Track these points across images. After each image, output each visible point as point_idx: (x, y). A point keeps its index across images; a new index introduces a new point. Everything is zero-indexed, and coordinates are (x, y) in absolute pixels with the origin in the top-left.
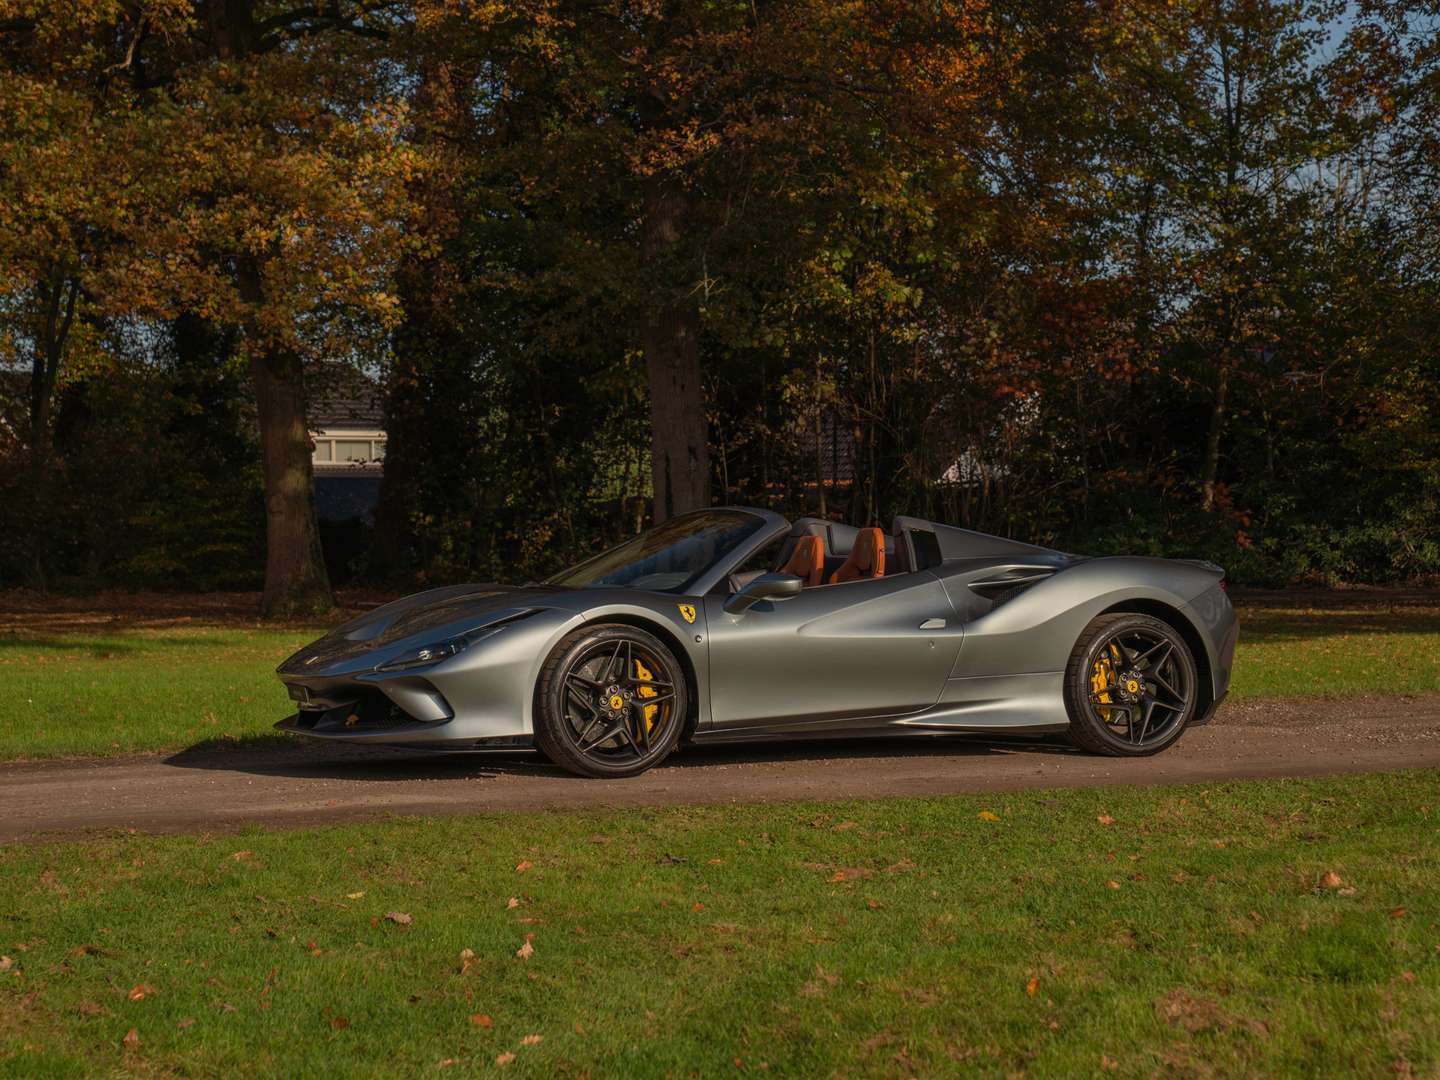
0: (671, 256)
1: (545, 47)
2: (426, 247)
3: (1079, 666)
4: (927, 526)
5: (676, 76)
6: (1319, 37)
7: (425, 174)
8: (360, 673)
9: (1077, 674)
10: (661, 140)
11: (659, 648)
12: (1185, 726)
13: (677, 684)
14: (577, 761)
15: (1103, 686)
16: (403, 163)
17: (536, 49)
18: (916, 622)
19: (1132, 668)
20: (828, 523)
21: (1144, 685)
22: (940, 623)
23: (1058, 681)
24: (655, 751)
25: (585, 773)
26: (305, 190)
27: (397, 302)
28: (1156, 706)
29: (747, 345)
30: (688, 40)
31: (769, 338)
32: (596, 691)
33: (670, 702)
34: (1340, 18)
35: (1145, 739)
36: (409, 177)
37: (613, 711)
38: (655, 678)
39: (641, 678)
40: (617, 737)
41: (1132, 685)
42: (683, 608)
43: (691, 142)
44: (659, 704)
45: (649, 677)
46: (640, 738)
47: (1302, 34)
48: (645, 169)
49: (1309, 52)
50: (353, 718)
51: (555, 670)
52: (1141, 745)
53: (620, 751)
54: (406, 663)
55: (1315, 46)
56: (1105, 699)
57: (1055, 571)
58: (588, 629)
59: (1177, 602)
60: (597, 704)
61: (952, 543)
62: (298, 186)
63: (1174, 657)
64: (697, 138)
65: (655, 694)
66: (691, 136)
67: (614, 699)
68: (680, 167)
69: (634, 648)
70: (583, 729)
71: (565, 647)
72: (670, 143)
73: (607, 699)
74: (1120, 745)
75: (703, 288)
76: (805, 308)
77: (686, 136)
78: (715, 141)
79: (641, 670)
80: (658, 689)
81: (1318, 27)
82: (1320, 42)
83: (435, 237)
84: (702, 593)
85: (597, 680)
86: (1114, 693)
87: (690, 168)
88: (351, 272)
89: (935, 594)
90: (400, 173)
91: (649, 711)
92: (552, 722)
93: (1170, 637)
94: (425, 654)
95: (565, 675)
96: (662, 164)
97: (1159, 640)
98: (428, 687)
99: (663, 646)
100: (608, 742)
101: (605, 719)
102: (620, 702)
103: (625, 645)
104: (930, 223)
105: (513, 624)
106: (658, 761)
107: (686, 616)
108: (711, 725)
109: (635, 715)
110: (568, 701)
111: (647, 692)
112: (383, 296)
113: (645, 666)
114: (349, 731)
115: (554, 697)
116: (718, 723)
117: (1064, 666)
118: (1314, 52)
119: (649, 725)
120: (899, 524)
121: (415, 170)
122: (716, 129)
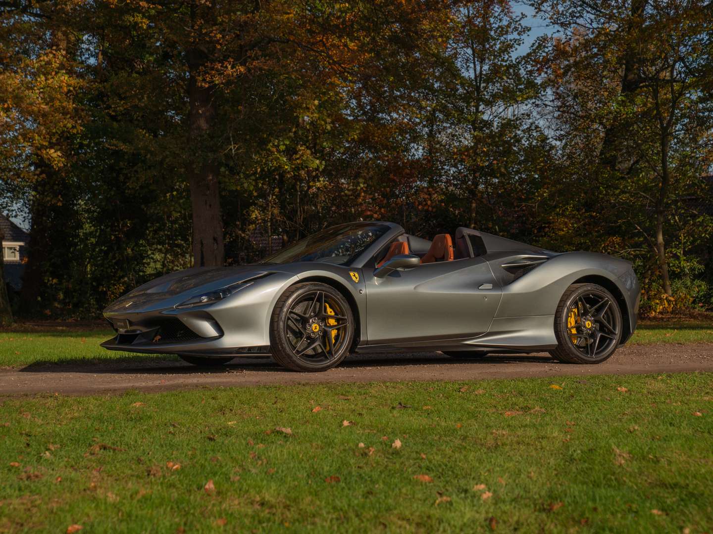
0: (206, 136)
1: (141, 23)
2: (73, 127)
3: (562, 312)
4: (477, 233)
5: (219, 36)
6: (518, 42)
7: (74, 88)
8: (165, 309)
9: (560, 317)
10: (212, 69)
11: (338, 296)
12: (616, 347)
13: (349, 316)
14: (294, 362)
15: (573, 324)
16: (62, 82)
17: (136, 23)
18: (477, 285)
19: (587, 315)
20: (407, 235)
21: (594, 324)
22: (490, 286)
23: (552, 320)
24: (337, 357)
25: (298, 369)
26: (10, 93)
27: (60, 154)
28: (601, 336)
29: (234, 189)
30: (225, 18)
31: (246, 185)
32: (304, 321)
33: (345, 328)
34: (528, 33)
35: (596, 354)
36: (65, 89)
37: (313, 332)
38: (336, 314)
39: (329, 313)
40: (314, 349)
41: (588, 324)
42: (352, 274)
43: (230, 70)
44: (338, 330)
45: (333, 314)
46: (328, 348)
47: (511, 40)
48: (203, 84)
49: (514, 49)
50: (158, 337)
51: (282, 308)
52: (594, 358)
53: (317, 356)
54: (193, 303)
55: (517, 46)
56: (574, 331)
57: (548, 259)
58: (300, 285)
59: (612, 277)
60: (305, 329)
61: (491, 243)
62: (6, 90)
63: (610, 308)
64: (232, 68)
65: (336, 324)
66: (229, 67)
67: (314, 326)
68: (222, 83)
69: (326, 296)
70: (296, 343)
71: (287, 295)
72: (217, 70)
73: (310, 326)
74: (583, 357)
75: (231, 149)
76: (264, 170)
77: (226, 67)
78: (242, 70)
79: (329, 310)
80: (338, 320)
81: (518, 37)
82: (519, 45)
83: (79, 122)
84: (360, 266)
85: (305, 313)
86: (579, 328)
87: (228, 83)
88: (37, 137)
89: (485, 270)
90: (60, 87)
91: (334, 333)
92: (280, 339)
93: (608, 297)
94: (205, 299)
95: (287, 311)
96: (213, 82)
97: (602, 298)
98: (209, 317)
99: (341, 295)
100: (310, 351)
101: (309, 338)
102: (318, 327)
103: (321, 295)
104: (329, 127)
105: (258, 281)
106: (338, 363)
107: (354, 278)
108: (367, 342)
109: (325, 335)
110: (288, 327)
111: (332, 322)
112: (52, 151)
113: (331, 307)
114: (156, 344)
115: (281, 324)
116: (370, 341)
117: (554, 312)
118: (516, 49)
119: (334, 341)
120: (461, 232)
121: (69, 85)
122: (243, 64)
